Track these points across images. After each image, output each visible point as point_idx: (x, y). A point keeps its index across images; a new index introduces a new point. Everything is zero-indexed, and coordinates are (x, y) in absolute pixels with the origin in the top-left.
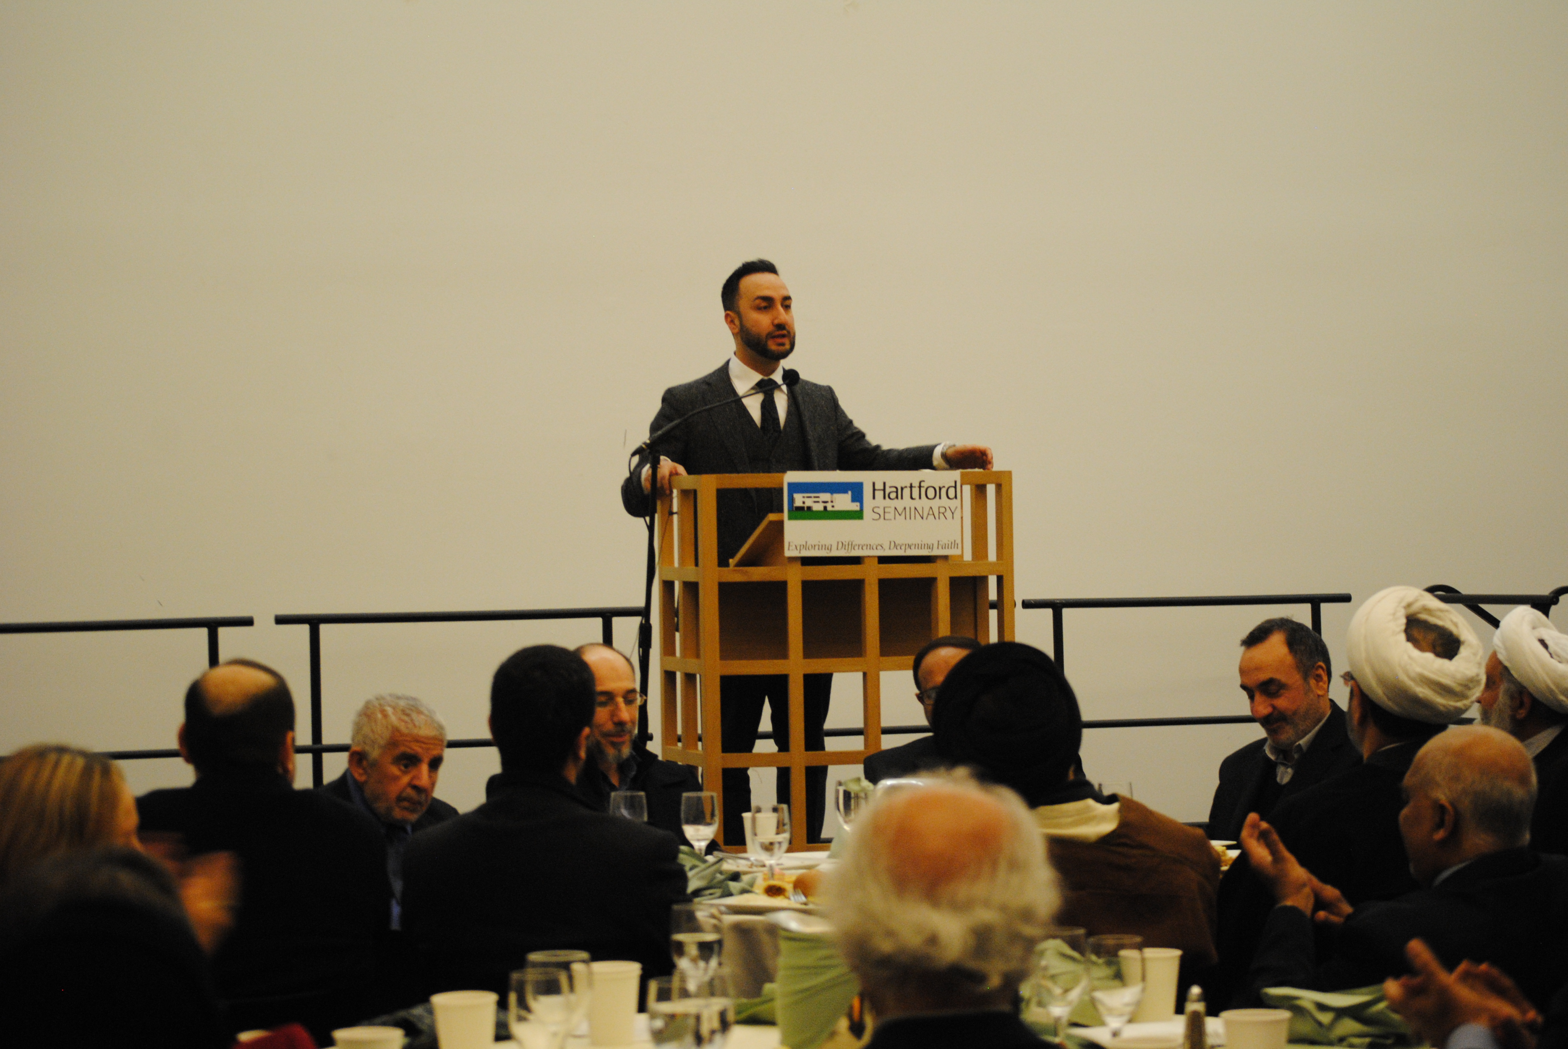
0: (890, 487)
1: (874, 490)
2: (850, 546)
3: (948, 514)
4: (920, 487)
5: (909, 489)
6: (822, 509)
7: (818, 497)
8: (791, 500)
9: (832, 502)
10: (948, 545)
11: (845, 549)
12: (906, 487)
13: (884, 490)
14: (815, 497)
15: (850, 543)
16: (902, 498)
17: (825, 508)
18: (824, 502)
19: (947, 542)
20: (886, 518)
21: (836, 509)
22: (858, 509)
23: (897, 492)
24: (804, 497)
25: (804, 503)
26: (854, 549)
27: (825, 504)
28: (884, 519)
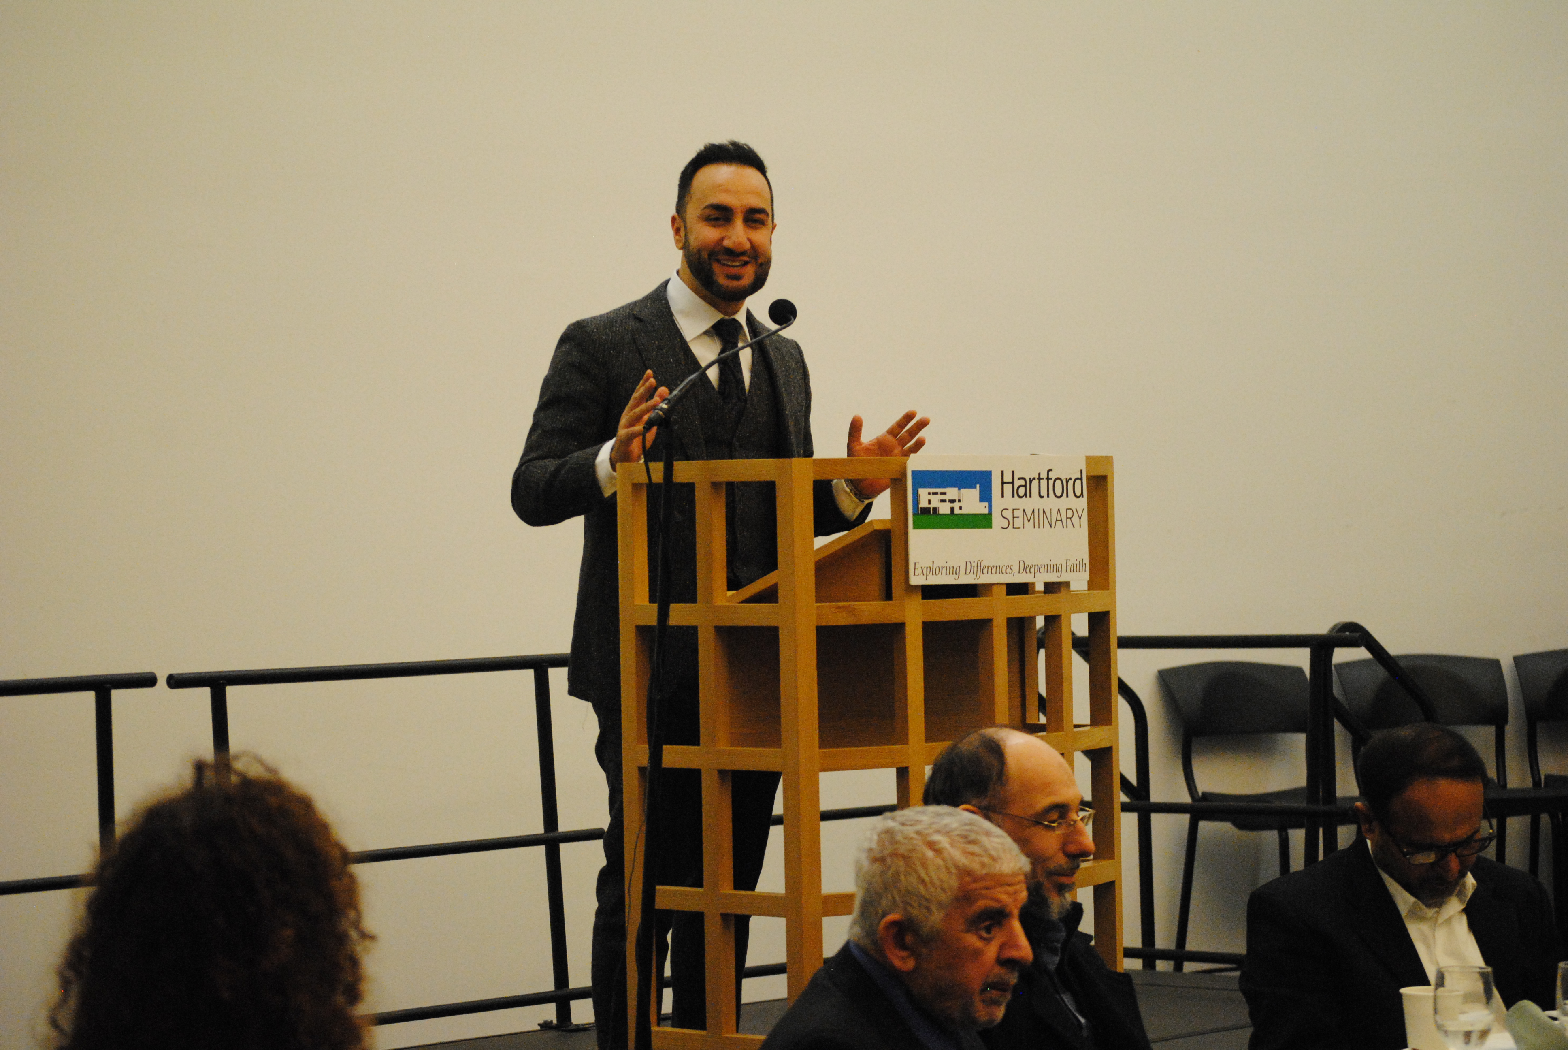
0: (1019, 479)
1: (1003, 483)
2: (979, 568)
3: (1075, 519)
4: (1048, 479)
5: (1037, 481)
6: (949, 512)
7: (945, 493)
8: (916, 498)
9: (959, 501)
10: (1077, 565)
11: (974, 574)
12: (1034, 479)
13: (1013, 483)
14: (942, 494)
15: (979, 565)
16: (1030, 497)
17: (952, 509)
18: (952, 501)
19: (1075, 562)
20: (1015, 527)
21: (964, 511)
22: (986, 511)
23: (1025, 486)
24: (929, 494)
25: (929, 502)
26: (983, 574)
27: (952, 505)
28: (1013, 528)
